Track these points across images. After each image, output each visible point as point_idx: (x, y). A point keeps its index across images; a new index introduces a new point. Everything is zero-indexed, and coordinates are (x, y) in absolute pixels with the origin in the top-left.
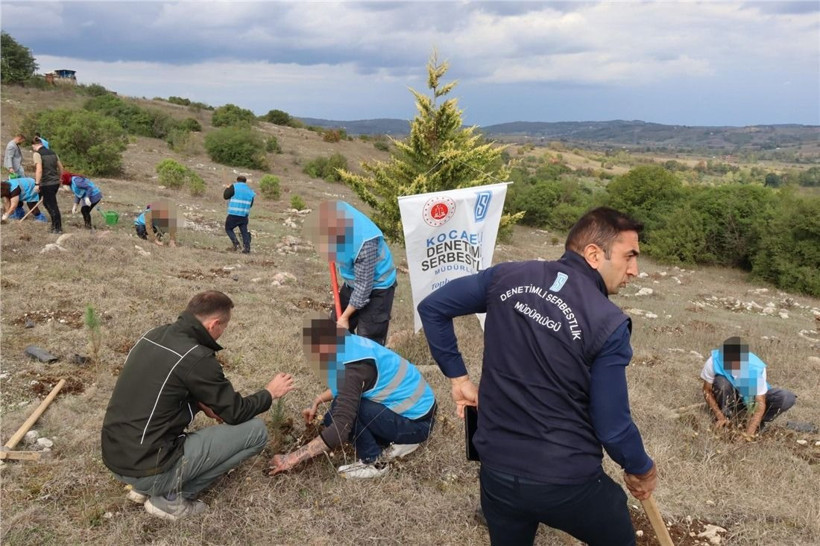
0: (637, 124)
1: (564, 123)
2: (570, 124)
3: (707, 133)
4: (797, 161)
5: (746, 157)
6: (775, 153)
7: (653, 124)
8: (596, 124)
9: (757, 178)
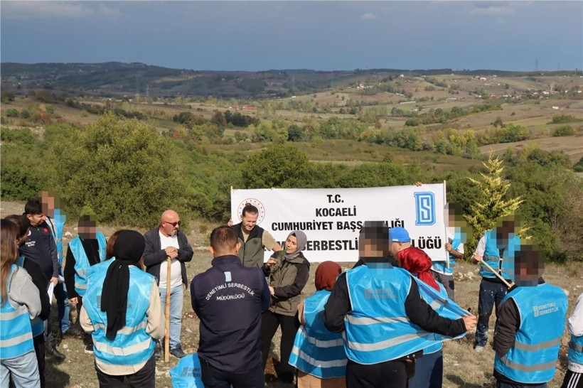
0: (137, 67)
1: (45, 64)
2: (52, 65)
3: (218, 79)
4: (315, 110)
5: (263, 107)
6: (292, 102)
7: (155, 67)
8: (87, 67)
9: (279, 131)
